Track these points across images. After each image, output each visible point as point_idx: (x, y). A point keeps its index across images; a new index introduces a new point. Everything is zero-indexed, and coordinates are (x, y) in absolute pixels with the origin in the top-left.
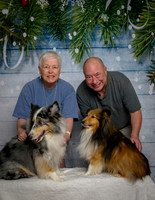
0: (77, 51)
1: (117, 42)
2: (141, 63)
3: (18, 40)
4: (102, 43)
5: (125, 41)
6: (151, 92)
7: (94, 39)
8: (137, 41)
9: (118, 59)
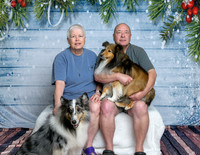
0: (105, 13)
1: (137, 7)
2: (155, 24)
3: (59, 4)
4: (125, 8)
5: (143, 7)
6: (163, 47)
7: (119, 5)
8: (153, 7)
9: (138, 20)
